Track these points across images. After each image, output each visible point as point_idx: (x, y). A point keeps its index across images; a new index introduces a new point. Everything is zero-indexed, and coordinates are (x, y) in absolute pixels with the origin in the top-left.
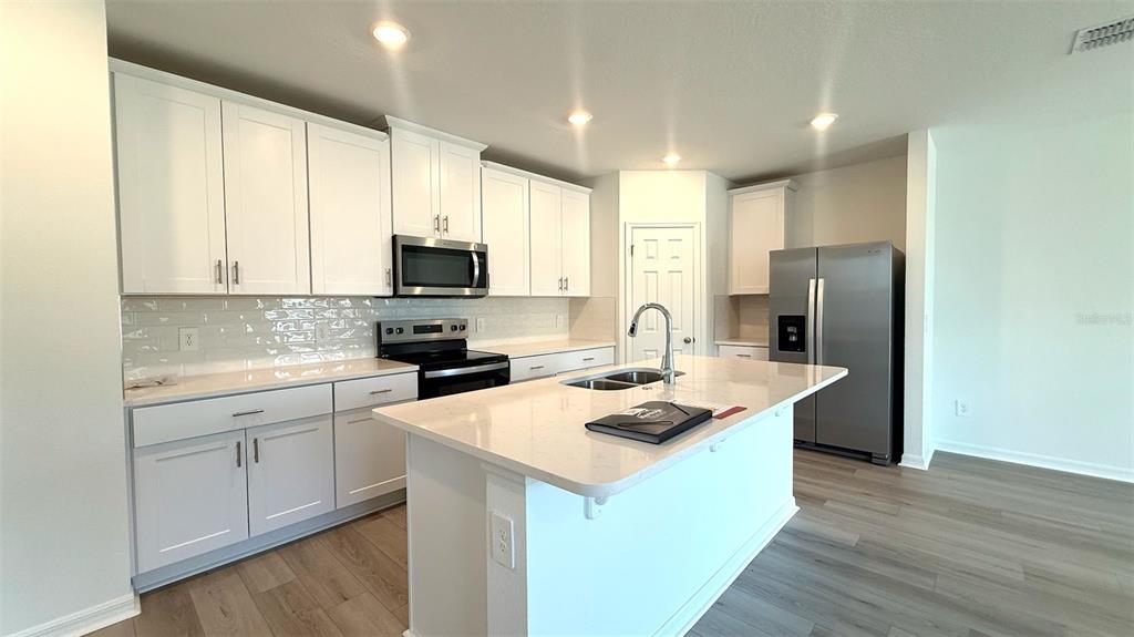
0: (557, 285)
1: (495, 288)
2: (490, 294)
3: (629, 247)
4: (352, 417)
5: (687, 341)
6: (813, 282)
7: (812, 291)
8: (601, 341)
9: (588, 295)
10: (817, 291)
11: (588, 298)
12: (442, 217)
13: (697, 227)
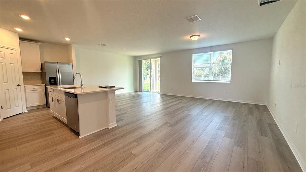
5: (18, 86)
10: (59, 71)
13: (17, 50)
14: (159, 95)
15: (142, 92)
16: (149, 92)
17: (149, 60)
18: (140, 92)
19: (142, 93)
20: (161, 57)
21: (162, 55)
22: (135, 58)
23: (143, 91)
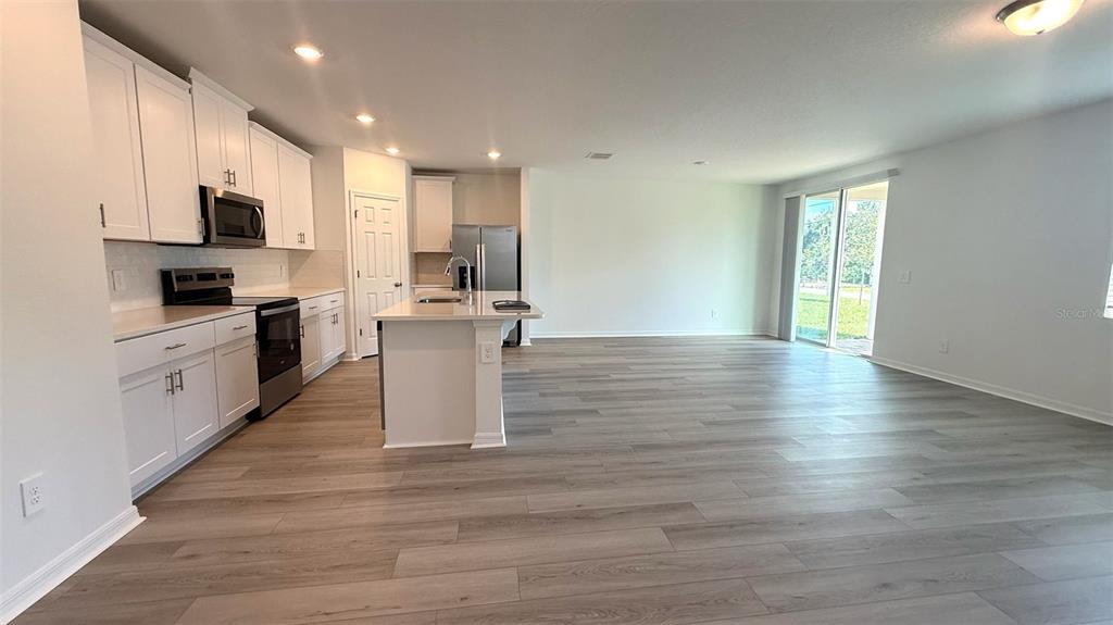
0: (298, 238)
1: (271, 241)
2: (268, 245)
3: (353, 211)
4: (223, 351)
5: (396, 286)
6: (478, 246)
7: (478, 251)
8: (334, 288)
9: (313, 248)
10: (481, 252)
11: (312, 251)
12: (231, 172)
13: (400, 201)
14: (866, 370)
15: (787, 339)
16: (824, 345)
17: (838, 193)
18: (780, 339)
19: (791, 345)
20: (892, 173)
21: (900, 166)
22: (773, 189)
23: (793, 339)
